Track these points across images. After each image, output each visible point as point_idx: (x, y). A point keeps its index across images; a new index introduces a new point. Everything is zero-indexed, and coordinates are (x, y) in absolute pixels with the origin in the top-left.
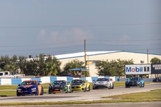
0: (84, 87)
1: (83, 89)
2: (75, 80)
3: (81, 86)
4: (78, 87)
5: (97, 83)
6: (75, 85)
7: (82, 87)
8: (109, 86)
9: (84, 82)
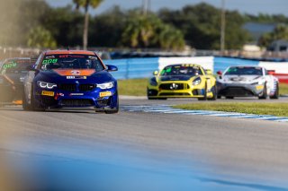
0: (200, 86)
1: (196, 92)
2: (173, 67)
3: (189, 82)
4: (181, 87)
5: (226, 80)
6: (174, 79)
7: (192, 87)
8: (259, 88)
9: (200, 73)
